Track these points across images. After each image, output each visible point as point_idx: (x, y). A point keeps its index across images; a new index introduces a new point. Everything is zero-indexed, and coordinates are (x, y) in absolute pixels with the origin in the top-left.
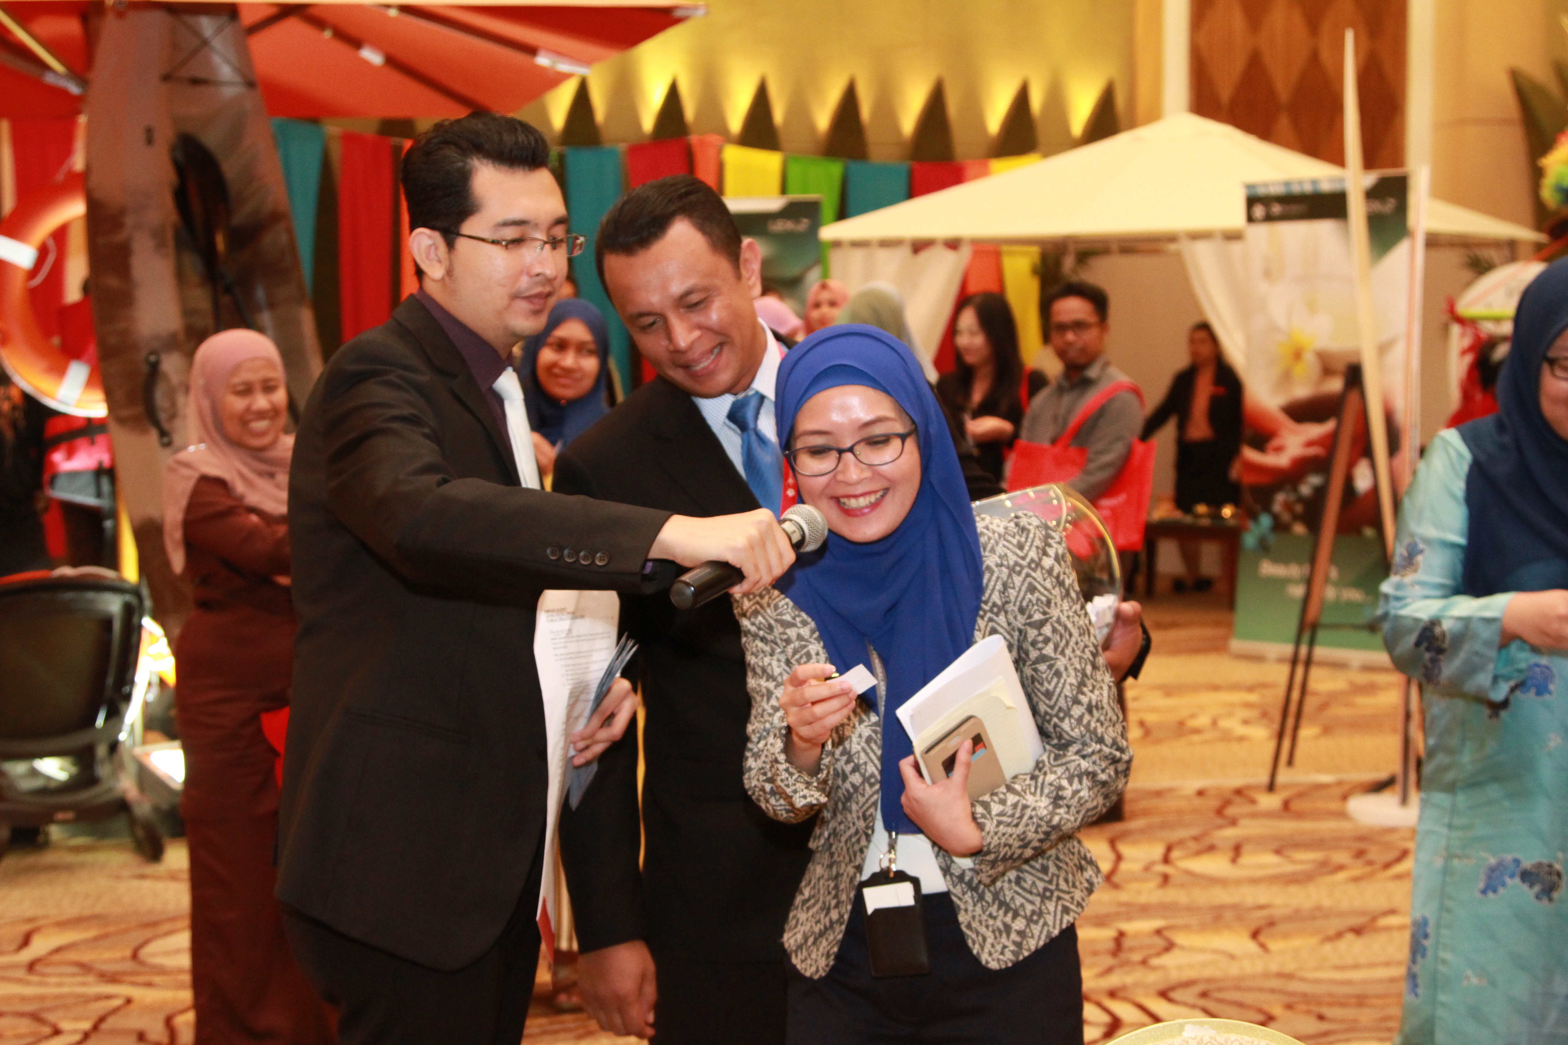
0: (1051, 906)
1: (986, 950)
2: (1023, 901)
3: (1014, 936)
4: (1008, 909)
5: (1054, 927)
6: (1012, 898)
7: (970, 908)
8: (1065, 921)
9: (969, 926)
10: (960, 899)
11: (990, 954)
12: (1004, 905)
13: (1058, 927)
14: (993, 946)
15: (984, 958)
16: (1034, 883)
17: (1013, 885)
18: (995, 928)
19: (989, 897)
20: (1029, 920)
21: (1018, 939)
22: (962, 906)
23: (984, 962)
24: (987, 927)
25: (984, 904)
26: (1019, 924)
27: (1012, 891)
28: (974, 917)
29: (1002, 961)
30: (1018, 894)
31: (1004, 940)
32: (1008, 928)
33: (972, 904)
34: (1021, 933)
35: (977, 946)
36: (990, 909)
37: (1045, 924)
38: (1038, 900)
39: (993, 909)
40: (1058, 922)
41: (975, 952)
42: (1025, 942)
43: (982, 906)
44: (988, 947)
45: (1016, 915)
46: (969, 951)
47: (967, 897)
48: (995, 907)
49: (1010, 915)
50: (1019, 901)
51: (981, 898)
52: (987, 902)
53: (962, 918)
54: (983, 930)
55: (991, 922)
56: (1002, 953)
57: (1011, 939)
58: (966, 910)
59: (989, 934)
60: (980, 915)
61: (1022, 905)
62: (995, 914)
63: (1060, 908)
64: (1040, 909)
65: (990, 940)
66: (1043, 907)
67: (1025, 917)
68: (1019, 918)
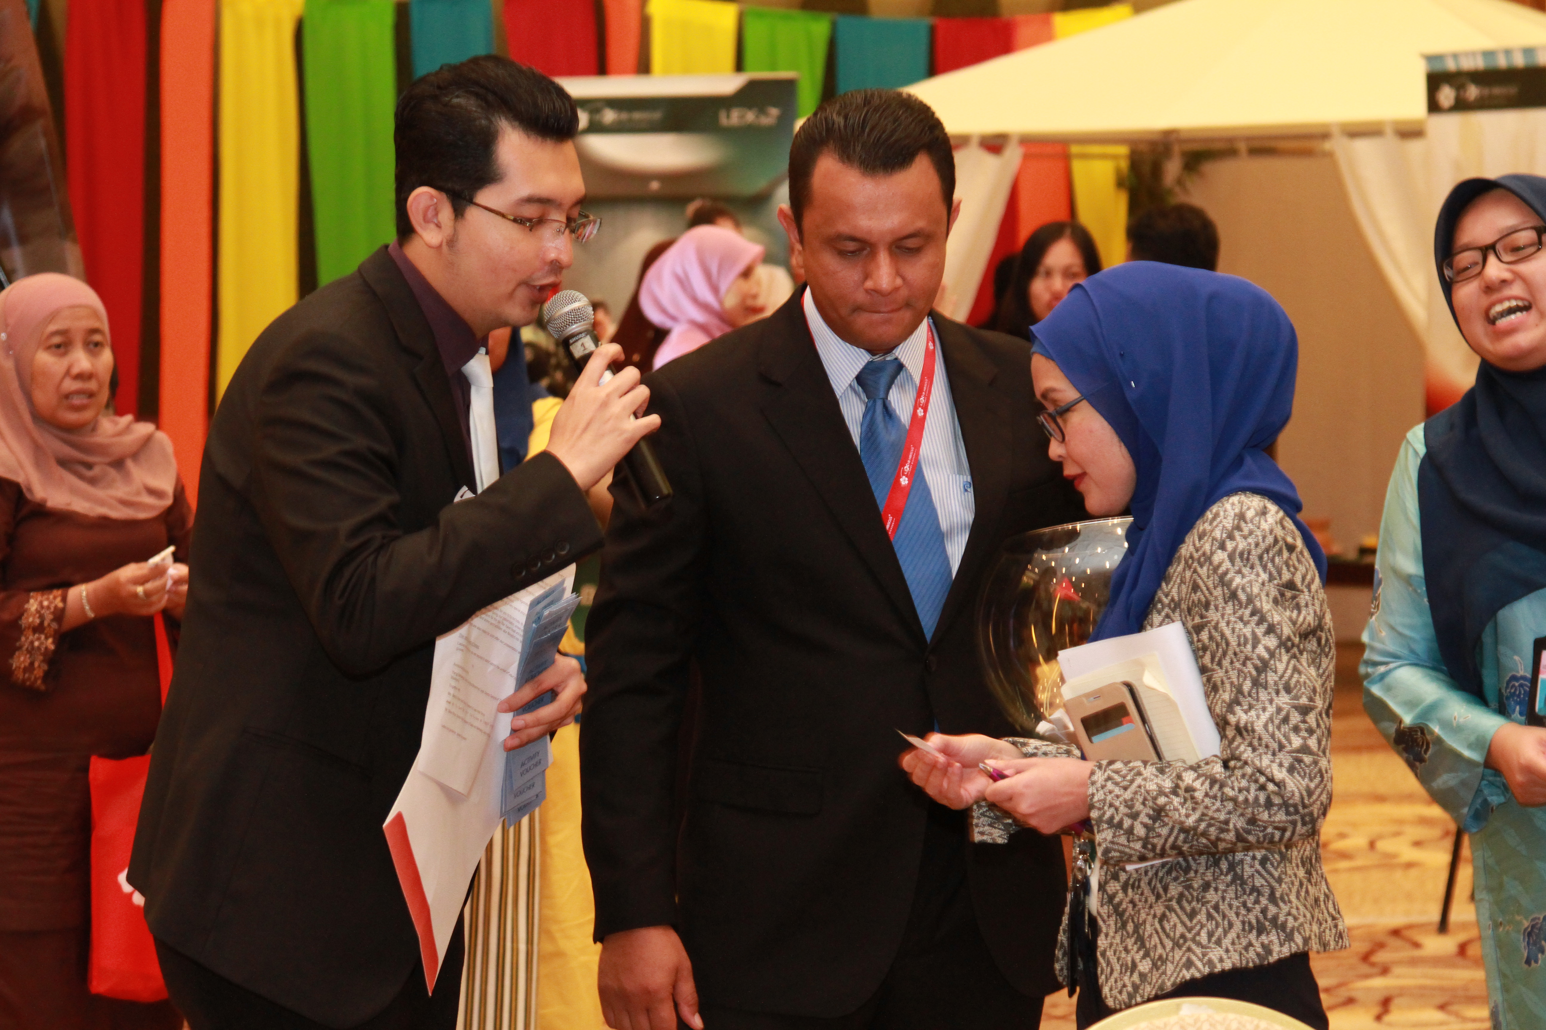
0: (1178, 954)
1: (1109, 984)
2: (1158, 941)
3: (1136, 978)
4: (1143, 945)
5: (1169, 980)
6: (1150, 936)
7: (1111, 934)
8: (1181, 975)
9: (1103, 954)
10: (1104, 921)
11: (1111, 990)
12: (1141, 941)
13: (1172, 979)
14: (1116, 981)
15: (1106, 990)
16: (1175, 926)
17: (1157, 920)
18: (1124, 962)
19: (1130, 927)
20: (1155, 965)
21: (1138, 981)
22: (1104, 930)
23: (1104, 996)
24: (1118, 959)
25: (1125, 933)
26: (1144, 966)
27: (1153, 927)
28: (1111, 945)
29: (1118, 1000)
30: (1157, 933)
31: (1126, 979)
32: (1134, 965)
33: (1114, 930)
34: (1142, 976)
35: (1103, 977)
36: (1128, 940)
37: (1164, 973)
38: (1169, 944)
39: (1130, 942)
40: (1175, 975)
41: (1100, 981)
42: (1142, 987)
43: (1122, 934)
44: (1112, 980)
45: (1146, 955)
46: (1096, 978)
47: (1112, 922)
48: (1133, 940)
49: (1141, 953)
50: (1155, 939)
51: (1124, 925)
52: (1128, 933)
53: (1102, 942)
54: (1113, 960)
55: (1123, 955)
56: (1120, 992)
57: (1132, 979)
58: (1107, 935)
59: (1117, 967)
60: (1117, 944)
61: (1155, 946)
62: (1130, 947)
63: (1184, 959)
64: (1167, 955)
65: (1116, 974)
66: (1171, 954)
67: (1152, 960)
68: (1148, 959)
